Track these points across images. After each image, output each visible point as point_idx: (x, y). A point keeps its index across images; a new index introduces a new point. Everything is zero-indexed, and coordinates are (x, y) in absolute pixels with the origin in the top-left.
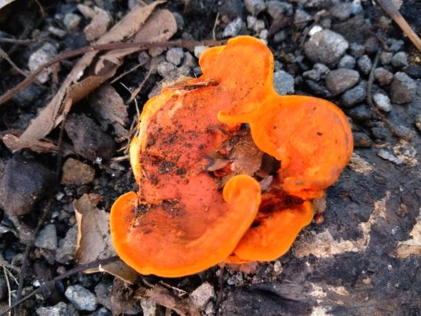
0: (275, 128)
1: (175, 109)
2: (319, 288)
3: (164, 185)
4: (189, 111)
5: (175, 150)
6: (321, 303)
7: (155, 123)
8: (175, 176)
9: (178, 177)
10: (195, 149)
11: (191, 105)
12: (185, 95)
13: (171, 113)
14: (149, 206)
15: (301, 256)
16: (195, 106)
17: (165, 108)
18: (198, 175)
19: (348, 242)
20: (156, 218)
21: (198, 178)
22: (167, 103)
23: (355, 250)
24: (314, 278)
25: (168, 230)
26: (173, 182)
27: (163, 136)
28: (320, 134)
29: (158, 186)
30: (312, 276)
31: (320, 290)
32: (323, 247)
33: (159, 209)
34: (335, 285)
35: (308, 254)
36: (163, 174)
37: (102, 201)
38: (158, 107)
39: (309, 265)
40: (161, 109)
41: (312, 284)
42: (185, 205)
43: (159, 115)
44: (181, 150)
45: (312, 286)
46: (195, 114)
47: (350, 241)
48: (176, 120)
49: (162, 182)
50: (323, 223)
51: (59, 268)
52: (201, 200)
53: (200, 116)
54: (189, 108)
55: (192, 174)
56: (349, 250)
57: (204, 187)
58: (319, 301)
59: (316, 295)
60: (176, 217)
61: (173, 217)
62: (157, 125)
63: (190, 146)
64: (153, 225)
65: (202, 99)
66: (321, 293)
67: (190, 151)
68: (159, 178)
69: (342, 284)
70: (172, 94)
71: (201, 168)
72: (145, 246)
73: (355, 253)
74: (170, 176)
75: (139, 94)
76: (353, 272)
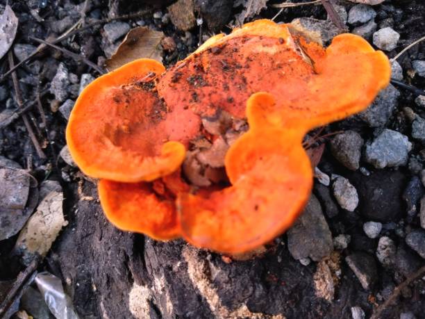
0: (261, 159)
1: (266, 49)
2: (163, 283)
3: (176, 89)
4: (270, 65)
5: (216, 78)
6: (153, 292)
7: (244, 42)
8: (190, 94)
9: (190, 97)
10: (225, 95)
11: (277, 63)
12: (288, 50)
13: (260, 49)
14: (154, 89)
15: (184, 254)
16: (280, 67)
17: (264, 40)
18: (195, 114)
19: (216, 297)
20: (140, 101)
21: (193, 115)
22: (271, 38)
23: (213, 308)
24: (169, 275)
25: (126, 116)
26: (183, 95)
27: (229, 58)
28: (256, 208)
29: (172, 84)
30: (170, 272)
31: (162, 286)
32: (198, 272)
33: (154, 99)
34: (171, 299)
35: (187, 260)
36: (188, 82)
37: (170, 51)
38: (262, 33)
39: (178, 265)
40: (261, 38)
41: (163, 276)
42: (165, 120)
43: (253, 40)
44: (218, 82)
45: (161, 276)
46: (268, 72)
47: (219, 299)
48: (253, 58)
49: (178, 86)
50: (225, 264)
51: (102, 57)
52: (173, 131)
53: (269, 78)
54: (273, 62)
55: (194, 108)
56: (209, 301)
57: (185, 126)
58: (153, 288)
59: (156, 284)
60: (150, 118)
61: (149, 116)
62: (240, 45)
63: (227, 88)
64: (127, 101)
65: (292, 69)
66: (160, 288)
67: (219, 92)
68: (181, 81)
69: (174, 305)
70: (283, 36)
71: (202, 113)
72: (99, 105)
73: (209, 309)
74: (188, 89)
75: (289, 8)
76: (189, 313)
